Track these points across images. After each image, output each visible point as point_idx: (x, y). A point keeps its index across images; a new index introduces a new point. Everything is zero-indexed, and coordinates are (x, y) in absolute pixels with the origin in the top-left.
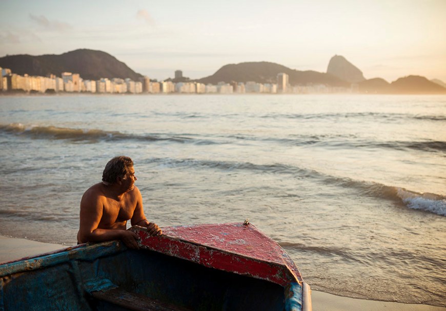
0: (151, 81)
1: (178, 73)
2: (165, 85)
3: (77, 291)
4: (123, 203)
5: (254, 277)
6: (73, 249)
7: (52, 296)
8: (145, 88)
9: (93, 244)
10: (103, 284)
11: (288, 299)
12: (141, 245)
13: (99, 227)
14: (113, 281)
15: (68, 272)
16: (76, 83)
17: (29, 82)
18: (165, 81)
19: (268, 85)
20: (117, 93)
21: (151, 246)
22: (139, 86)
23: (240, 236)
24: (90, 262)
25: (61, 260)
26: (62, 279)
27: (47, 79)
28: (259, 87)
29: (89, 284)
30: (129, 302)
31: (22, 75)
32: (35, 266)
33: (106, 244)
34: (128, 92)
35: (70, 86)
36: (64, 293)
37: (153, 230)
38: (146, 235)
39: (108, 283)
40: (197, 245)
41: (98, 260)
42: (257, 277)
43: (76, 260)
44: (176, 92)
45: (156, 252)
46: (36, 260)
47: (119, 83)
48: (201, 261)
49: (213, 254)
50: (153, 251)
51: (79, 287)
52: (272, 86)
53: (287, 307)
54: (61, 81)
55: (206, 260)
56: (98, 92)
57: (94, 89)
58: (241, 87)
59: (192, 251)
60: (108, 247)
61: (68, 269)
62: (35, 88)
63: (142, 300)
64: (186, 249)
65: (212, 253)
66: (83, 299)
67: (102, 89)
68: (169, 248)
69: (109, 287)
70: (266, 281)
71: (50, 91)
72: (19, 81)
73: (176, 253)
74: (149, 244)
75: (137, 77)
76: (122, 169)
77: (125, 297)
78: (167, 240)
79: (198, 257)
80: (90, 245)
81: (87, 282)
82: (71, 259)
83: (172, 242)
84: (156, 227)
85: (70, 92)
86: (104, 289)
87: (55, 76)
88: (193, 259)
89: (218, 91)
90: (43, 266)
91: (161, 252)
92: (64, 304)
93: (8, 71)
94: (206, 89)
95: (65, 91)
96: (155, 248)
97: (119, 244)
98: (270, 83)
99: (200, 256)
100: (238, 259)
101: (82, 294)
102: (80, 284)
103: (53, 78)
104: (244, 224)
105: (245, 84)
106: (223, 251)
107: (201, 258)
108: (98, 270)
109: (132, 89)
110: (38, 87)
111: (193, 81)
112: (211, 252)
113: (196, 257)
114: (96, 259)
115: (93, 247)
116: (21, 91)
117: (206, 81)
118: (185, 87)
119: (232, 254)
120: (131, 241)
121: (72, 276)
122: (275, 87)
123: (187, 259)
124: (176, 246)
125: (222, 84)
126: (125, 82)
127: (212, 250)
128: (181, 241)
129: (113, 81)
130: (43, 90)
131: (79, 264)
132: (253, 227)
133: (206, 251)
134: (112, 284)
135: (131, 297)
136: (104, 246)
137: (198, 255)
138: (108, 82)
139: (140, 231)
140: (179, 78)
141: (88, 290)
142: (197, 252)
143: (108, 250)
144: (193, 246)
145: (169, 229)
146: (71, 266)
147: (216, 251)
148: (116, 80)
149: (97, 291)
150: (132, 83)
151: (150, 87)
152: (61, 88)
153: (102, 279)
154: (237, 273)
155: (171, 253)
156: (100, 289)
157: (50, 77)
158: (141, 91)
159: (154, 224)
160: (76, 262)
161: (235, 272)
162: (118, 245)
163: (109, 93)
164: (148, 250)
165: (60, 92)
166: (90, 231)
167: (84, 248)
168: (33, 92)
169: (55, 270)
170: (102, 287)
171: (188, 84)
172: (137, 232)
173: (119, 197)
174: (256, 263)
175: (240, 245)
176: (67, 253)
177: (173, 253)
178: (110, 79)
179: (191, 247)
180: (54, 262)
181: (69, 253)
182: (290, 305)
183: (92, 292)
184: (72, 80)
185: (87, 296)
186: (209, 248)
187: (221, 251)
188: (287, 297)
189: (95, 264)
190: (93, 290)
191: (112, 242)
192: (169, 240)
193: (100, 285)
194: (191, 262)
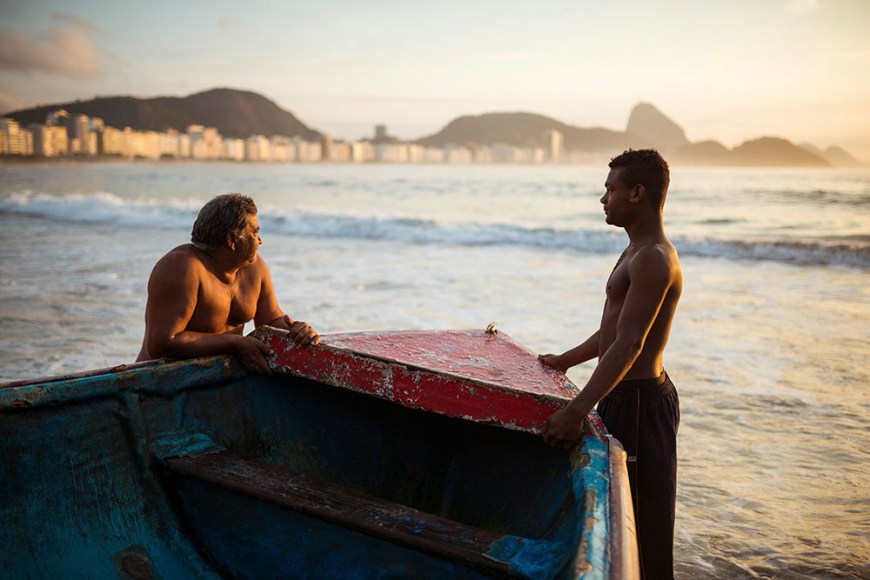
0: (335, 141)
1: (380, 130)
2: (358, 150)
4: (236, 288)
5: (507, 426)
6: (129, 368)
7: (79, 466)
8: (325, 154)
9: (175, 361)
10: (192, 442)
11: (579, 469)
12: (275, 366)
13: (189, 328)
14: (216, 439)
15: (117, 416)
16: (210, 145)
17: (132, 141)
18: (357, 142)
19: (528, 150)
20: (279, 161)
21: (295, 366)
22: (316, 149)
23: (478, 352)
24: (166, 397)
25: (99, 390)
26: (104, 429)
27: (163, 136)
28: (513, 152)
29: (163, 442)
30: (244, 478)
31: (120, 127)
32: (38, 399)
33: (202, 361)
34: (297, 160)
35: (201, 149)
36: (107, 460)
37: (301, 334)
38: (285, 345)
39: (204, 442)
40: (387, 361)
41: (183, 395)
42: (512, 426)
43: (135, 392)
44: (376, 159)
45: (305, 379)
46: (42, 388)
47: (283, 145)
48: (396, 394)
49: (421, 381)
50: (300, 378)
51: (140, 450)
52: (535, 152)
53: (576, 485)
54: (185, 140)
55: (406, 392)
56: (246, 159)
57: (240, 155)
58: (484, 153)
59: (378, 375)
60: (206, 367)
61: (115, 409)
62: (142, 150)
63: (271, 475)
64: (364, 371)
65: (418, 378)
66: (148, 474)
67: (253, 154)
68: (331, 370)
69: (206, 449)
70: (531, 435)
71: (167, 157)
72: (115, 139)
73: (344, 380)
74: (290, 364)
75: (312, 136)
76: (237, 217)
77: (235, 470)
78: (327, 353)
79: (390, 387)
80: (166, 362)
81: (159, 438)
82: (123, 390)
83: (337, 357)
84: (307, 329)
85: (199, 160)
86: (195, 453)
87: (176, 132)
88: (379, 392)
89: (446, 160)
90: (57, 401)
91: (314, 378)
92: (107, 483)
93: (98, 123)
94: (427, 156)
95: (191, 157)
96: (303, 371)
97: (230, 363)
98: (531, 147)
99: (394, 384)
100: (471, 389)
101: (146, 463)
102: (143, 442)
103: (173, 135)
104: (487, 332)
105: (490, 147)
106: (441, 374)
107: (395, 389)
108: (184, 414)
109: (303, 156)
111: (404, 143)
113: (385, 387)
114: (179, 392)
115: (172, 366)
116: (118, 156)
117: (427, 142)
118: (390, 152)
119: (459, 380)
120: (254, 358)
121: (125, 424)
122: (539, 154)
123: (367, 392)
124: (344, 366)
125: (453, 148)
126: (292, 142)
127: (418, 372)
128: (356, 354)
129: (273, 140)
130: (155, 153)
131: (141, 400)
132: (503, 338)
133: (407, 373)
134: (213, 444)
135: (249, 470)
136: (197, 365)
137: (390, 383)
138: (264, 142)
139: (274, 337)
140: (381, 138)
141: (160, 455)
142: (388, 376)
143: (206, 374)
144: (380, 365)
145: (335, 338)
146: (123, 403)
147: (427, 374)
148: (278, 139)
149: (177, 457)
150: (304, 146)
152: (186, 151)
153: (192, 432)
154: (471, 418)
155: (335, 380)
156: (184, 453)
157: (167, 133)
158: (318, 158)
159: (303, 323)
160: (134, 395)
161: (466, 417)
162: (227, 364)
163: (264, 161)
164: (288, 375)
165: (184, 158)
166: (168, 335)
167: (152, 368)
168: (139, 158)
169: (85, 411)
170: (190, 449)
171: (395, 148)
172: (266, 338)
173: (228, 275)
174: (509, 397)
175: (477, 368)
176: (113, 376)
177: (338, 379)
178: (268, 136)
179: (375, 367)
181: (120, 375)
182: (583, 480)
183: (166, 459)
184: (203, 140)
185: (157, 465)
186: (412, 368)
187: (436, 373)
188: (576, 464)
189: (178, 402)
190: (169, 455)
191: (214, 359)
192: (332, 354)
193: (186, 445)
194: (376, 400)
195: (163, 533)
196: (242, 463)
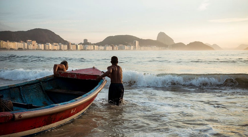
0: (72, 44)
1: (85, 41)
2: (79, 46)
3: (43, 90)
7: (36, 91)
8: (69, 48)
10: (50, 88)
12: (60, 76)
14: (53, 87)
15: (39, 85)
16: (34, 45)
17: (10, 44)
18: (78, 44)
19: (129, 46)
20: (55, 50)
22: (66, 46)
23: (91, 71)
24: (46, 82)
26: (38, 87)
27: (19, 43)
28: (125, 47)
29: (46, 88)
31: (6, 41)
34: (60, 50)
35: (31, 47)
36: (39, 91)
39: (51, 88)
40: (75, 73)
42: (92, 79)
44: (84, 49)
47: (56, 45)
50: (64, 77)
51: (43, 89)
52: (131, 47)
54: (26, 44)
55: (78, 77)
56: (45, 49)
57: (43, 48)
58: (116, 47)
59: (74, 75)
62: (13, 47)
63: (61, 90)
64: (72, 75)
66: (45, 92)
67: (47, 48)
70: (95, 80)
71: (20, 49)
72: (4, 44)
74: (62, 76)
75: (65, 42)
82: (40, 81)
85: (30, 50)
87: (23, 42)
88: (75, 78)
89: (105, 49)
91: (66, 77)
94: (99, 48)
95: (28, 49)
98: (130, 45)
101: (44, 91)
102: (43, 88)
103: (22, 43)
104: (93, 68)
105: (118, 45)
108: (48, 84)
109: (62, 48)
110: (14, 47)
111: (93, 44)
112: (79, 75)
113: (75, 77)
114: (47, 81)
116: (5, 49)
117: (98, 44)
118: (89, 47)
121: (41, 86)
124: (70, 75)
125: (107, 46)
126: (59, 45)
128: (71, 73)
129: (53, 44)
130: (17, 48)
131: (42, 83)
138: (50, 45)
140: (86, 43)
141: (46, 90)
142: (76, 75)
143: (50, 79)
146: (40, 83)
148: (55, 44)
149: (48, 90)
150: (62, 45)
151: (72, 47)
152: (26, 48)
153: (50, 86)
155: (69, 77)
157: (20, 42)
158: (67, 49)
162: (53, 77)
163: (51, 50)
168: (11, 49)
169: (35, 85)
171: (90, 46)
178: (52, 43)
180: (35, 82)
184: (32, 44)
186: (79, 74)
192: (68, 73)
193: (49, 88)
194: (74, 79)
195: (48, 99)
196: (57, 89)
